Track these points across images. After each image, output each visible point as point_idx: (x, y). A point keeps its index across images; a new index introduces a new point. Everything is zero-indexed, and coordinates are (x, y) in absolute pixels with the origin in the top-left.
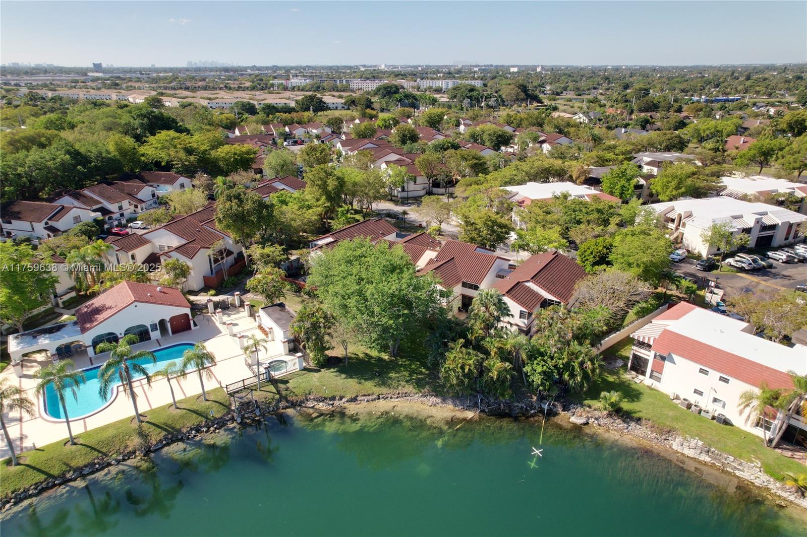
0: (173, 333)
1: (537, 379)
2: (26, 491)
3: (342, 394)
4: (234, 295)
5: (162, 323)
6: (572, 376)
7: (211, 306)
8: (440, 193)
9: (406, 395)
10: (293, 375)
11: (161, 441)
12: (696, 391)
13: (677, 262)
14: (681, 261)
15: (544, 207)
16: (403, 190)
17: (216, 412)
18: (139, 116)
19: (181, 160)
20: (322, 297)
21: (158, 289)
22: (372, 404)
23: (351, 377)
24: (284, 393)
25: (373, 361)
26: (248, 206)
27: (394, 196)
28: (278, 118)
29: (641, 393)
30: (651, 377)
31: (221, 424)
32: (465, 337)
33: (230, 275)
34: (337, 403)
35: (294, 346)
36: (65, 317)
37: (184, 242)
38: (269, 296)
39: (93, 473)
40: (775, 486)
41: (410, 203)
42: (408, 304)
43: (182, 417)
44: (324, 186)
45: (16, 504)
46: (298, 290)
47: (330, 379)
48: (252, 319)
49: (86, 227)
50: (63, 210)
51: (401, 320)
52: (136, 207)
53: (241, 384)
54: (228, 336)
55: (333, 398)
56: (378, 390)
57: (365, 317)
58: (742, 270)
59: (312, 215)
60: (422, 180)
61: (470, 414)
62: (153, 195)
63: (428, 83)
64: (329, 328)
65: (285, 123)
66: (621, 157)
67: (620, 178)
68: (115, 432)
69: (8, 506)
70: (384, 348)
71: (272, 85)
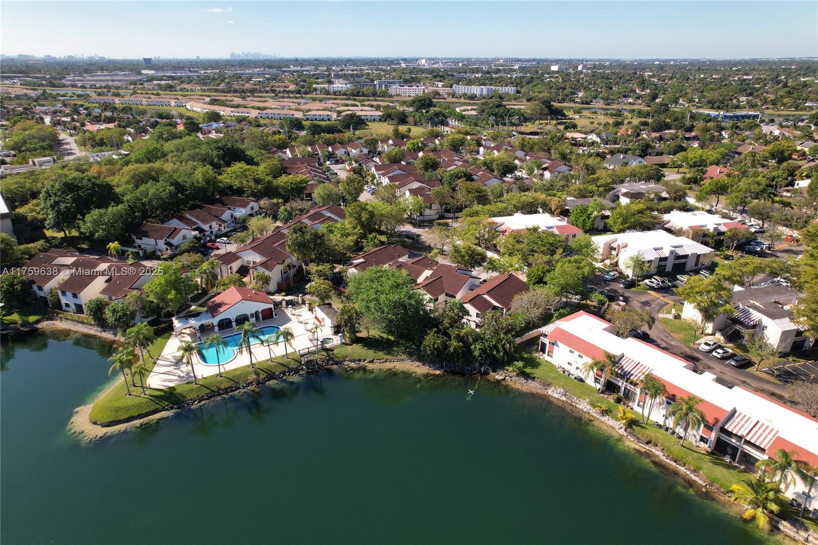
0: (263, 320)
1: (477, 353)
2: (203, 396)
3: (365, 358)
4: (298, 296)
5: (257, 313)
6: (498, 352)
7: (284, 303)
8: (450, 217)
9: (403, 360)
10: (336, 346)
11: (265, 378)
12: (569, 363)
13: (609, 281)
14: (612, 280)
15: (517, 236)
16: (421, 215)
17: (293, 365)
18: (215, 148)
19: (251, 187)
20: (355, 301)
21: (253, 292)
22: (382, 364)
23: (370, 349)
24: (332, 356)
25: (384, 340)
26: (308, 237)
27: (414, 219)
28: (323, 139)
29: (541, 365)
30: (548, 355)
31: (296, 371)
32: (438, 328)
33: (294, 282)
34: (362, 363)
35: (337, 330)
36: (193, 307)
37: (264, 259)
38: (321, 298)
39: (232, 391)
40: (592, 411)
41: (425, 226)
42: (405, 307)
43: (275, 366)
44: (359, 218)
45: (199, 402)
46: (340, 294)
47: (357, 350)
48: (310, 312)
49: (192, 244)
50: (175, 231)
51: (399, 316)
52: (220, 225)
53: (307, 350)
54: (296, 323)
55: (360, 360)
56: (386, 357)
57: (379, 314)
58: (652, 288)
59: (350, 240)
60: (436, 206)
61: (438, 372)
62: (232, 216)
63: (463, 89)
64: (359, 319)
65: (329, 143)
66: (601, 189)
67: (583, 214)
68: (240, 372)
69: (196, 403)
70: (390, 332)
71: (315, 89)
